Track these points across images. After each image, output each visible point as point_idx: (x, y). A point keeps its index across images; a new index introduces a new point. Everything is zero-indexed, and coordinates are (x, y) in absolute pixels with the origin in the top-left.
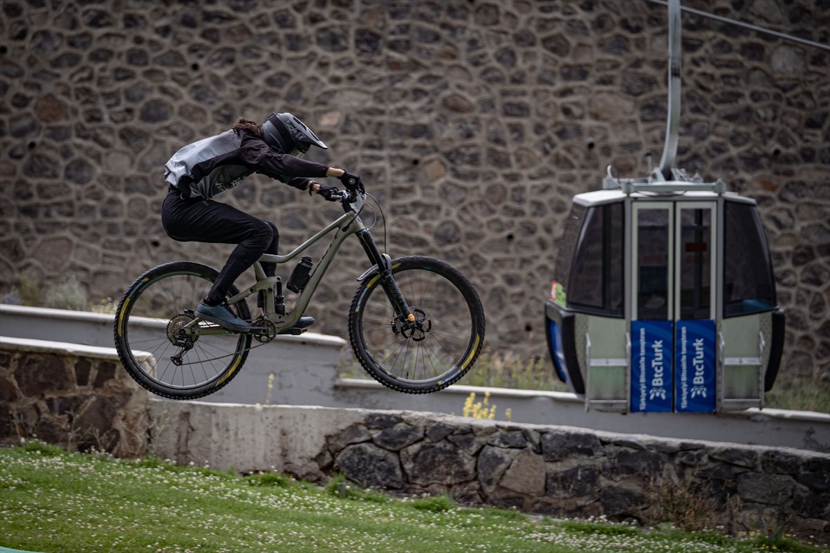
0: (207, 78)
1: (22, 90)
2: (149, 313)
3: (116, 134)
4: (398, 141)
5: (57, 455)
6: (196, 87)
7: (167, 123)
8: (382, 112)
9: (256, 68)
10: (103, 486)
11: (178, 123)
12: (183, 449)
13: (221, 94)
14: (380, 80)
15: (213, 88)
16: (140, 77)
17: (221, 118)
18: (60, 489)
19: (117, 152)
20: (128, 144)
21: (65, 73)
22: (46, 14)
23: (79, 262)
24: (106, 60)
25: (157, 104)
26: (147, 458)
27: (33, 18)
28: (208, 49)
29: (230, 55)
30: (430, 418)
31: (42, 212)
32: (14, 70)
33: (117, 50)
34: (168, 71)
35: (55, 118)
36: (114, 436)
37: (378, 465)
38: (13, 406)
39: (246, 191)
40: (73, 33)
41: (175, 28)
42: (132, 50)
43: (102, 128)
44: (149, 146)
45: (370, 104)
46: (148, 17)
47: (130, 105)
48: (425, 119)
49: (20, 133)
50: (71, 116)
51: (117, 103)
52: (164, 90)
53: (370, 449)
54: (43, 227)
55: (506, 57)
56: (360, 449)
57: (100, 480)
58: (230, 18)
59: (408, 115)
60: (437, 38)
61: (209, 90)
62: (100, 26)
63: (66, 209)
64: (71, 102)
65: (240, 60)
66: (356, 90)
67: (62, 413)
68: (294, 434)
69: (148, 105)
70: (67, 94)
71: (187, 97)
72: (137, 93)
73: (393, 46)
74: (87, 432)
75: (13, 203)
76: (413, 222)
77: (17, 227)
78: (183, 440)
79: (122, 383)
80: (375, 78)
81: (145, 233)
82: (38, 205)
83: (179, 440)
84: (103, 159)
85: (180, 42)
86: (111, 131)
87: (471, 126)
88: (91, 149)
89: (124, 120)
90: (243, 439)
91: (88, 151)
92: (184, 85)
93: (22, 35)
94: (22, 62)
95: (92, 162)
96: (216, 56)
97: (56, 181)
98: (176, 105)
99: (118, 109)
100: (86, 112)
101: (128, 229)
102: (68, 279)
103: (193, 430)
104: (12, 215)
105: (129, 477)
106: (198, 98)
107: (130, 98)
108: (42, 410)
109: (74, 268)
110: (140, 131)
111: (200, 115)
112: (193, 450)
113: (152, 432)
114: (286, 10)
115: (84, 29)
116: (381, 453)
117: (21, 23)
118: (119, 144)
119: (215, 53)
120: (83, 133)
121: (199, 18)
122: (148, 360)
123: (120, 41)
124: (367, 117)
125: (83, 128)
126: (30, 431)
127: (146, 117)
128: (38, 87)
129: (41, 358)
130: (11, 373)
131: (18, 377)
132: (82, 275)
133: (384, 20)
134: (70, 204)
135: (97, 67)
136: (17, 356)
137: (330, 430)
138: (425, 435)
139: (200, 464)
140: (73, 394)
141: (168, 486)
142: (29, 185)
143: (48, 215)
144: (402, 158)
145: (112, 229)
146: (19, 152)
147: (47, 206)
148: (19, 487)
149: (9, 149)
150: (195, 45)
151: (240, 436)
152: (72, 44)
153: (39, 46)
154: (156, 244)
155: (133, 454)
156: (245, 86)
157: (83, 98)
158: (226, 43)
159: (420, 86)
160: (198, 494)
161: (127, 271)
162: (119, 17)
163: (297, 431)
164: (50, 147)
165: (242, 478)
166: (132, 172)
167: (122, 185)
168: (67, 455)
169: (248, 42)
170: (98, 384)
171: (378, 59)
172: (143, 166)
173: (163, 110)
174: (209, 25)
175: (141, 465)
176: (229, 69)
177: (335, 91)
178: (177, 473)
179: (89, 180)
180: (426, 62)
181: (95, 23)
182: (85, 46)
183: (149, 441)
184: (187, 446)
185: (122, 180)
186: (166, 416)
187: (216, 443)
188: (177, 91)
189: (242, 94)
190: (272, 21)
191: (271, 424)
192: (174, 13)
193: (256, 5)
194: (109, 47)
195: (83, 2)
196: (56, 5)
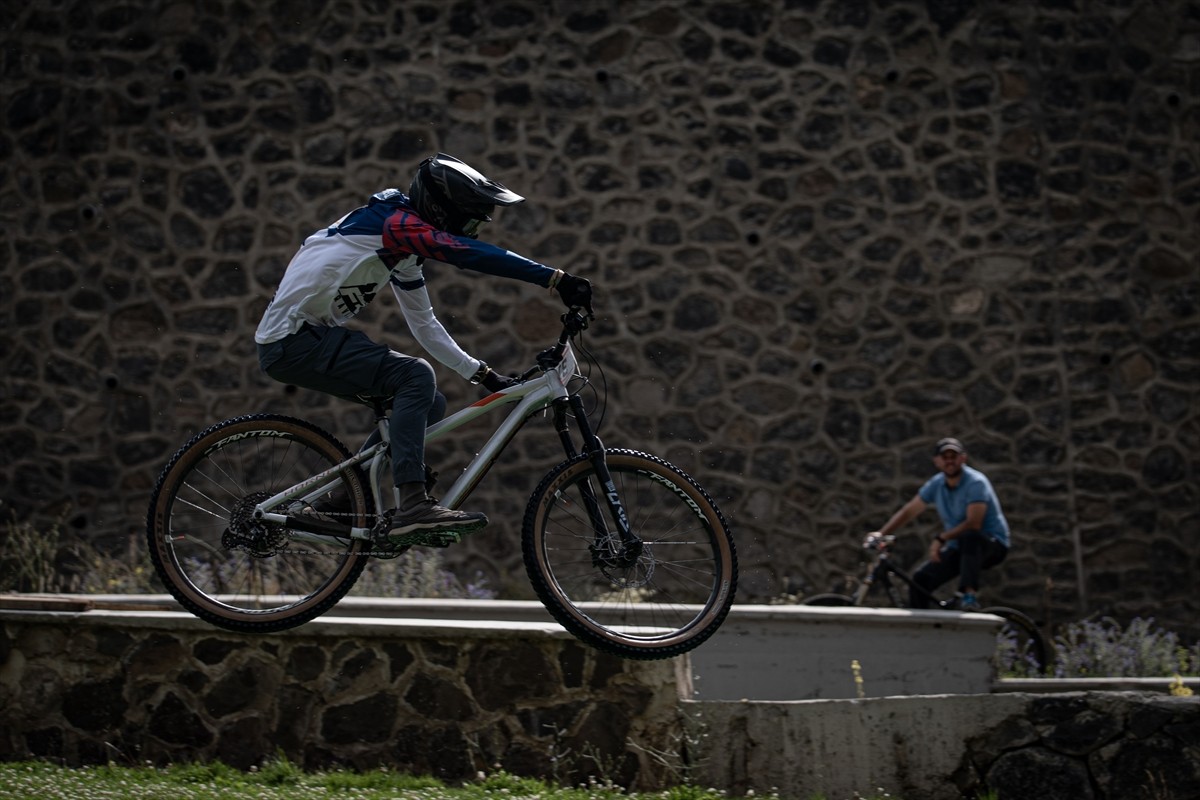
0: (772, 255)
1: (492, 296)
3: (640, 351)
4: (1076, 329)
5: (534, 792)
6: (758, 270)
7: (716, 329)
8: (1047, 287)
9: (847, 235)
11: (734, 328)
12: (740, 780)
13: (795, 277)
14: (1041, 237)
15: (782, 269)
16: (670, 263)
17: (798, 314)
19: (644, 378)
20: (659, 366)
22: (520, 176)
24: (616, 239)
25: (699, 301)
26: (680, 789)
28: (770, 210)
29: (804, 217)
30: (1132, 700)
33: (631, 223)
34: (711, 249)
35: (544, 334)
37: (1055, 780)
38: (468, 727)
39: (846, 424)
40: (563, 202)
41: (718, 182)
42: (656, 220)
43: (616, 344)
44: (690, 368)
45: (1028, 275)
46: (676, 170)
47: (658, 306)
48: (1115, 292)
51: (638, 305)
52: (708, 279)
53: (1039, 757)
56: (1023, 756)
58: (801, 161)
59: (1089, 287)
60: (1124, 165)
61: (776, 273)
62: (602, 189)
65: (822, 224)
66: (1003, 255)
67: (542, 734)
68: (915, 740)
69: (685, 303)
71: (744, 288)
72: (667, 287)
73: (1056, 183)
74: (581, 754)
76: (1108, 452)
77: (499, 505)
78: (738, 762)
79: (635, 680)
80: (1034, 233)
82: (529, 469)
84: (623, 391)
85: (727, 203)
86: (630, 348)
87: (1188, 297)
88: (605, 377)
89: (650, 329)
90: (835, 754)
91: (598, 380)
92: (738, 269)
95: (605, 397)
96: (783, 221)
98: (728, 301)
99: (639, 313)
103: (753, 744)
104: (490, 488)
106: (761, 287)
107: (656, 294)
108: (513, 730)
110: (675, 344)
111: (765, 313)
112: (755, 777)
113: (689, 753)
114: (888, 141)
115: (580, 194)
116: (1057, 761)
118: (645, 367)
119: (782, 216)
120: (590, 354)
121: (753, 164)
123: (635, 208)
124: (1025, 296)
125: (590, 347)
127: (684, 322)
128: (515, 288)
129: (506, 648)
130: (461, 675)
131: (471, 681)
133: (1039, 144)
135: (603, 252)
136: (468, 646)
137: (972, 730)
138: (1126, 727)
140: (559, 702)
144: (1085, 354)
150: (750, 205)
151: (829, 750)
152: (562, 220)
153: (514, 227)
155: (657, 785)
156: (832, 263)
158: (797, 199)
159: (1103, 241)
162: (631, 173)
163: (920, 734)
166: (667, 408)
167: (654, 431)
168: (552, 792)
169: (832, 194)
170: (598, 683)
171: (1034, 205)
172: (684, 398)
173: (709, 309)
174: (771, 174)
176: (806, 238)
177: (972, 260)
179: (603, 425)
180: (1111, 204)
181: (595, 184)
182: (582, 220)
184: (744, 771)
185: (654, 421)
187: (791, 763)
188: (727, 277)
189: (829, 276)
190: (866, 159)
191: (878, 726)
192: (715, 160)
193: (839, 137)
194: (620, 220)
195: (573, 154)
196: (533, 162)
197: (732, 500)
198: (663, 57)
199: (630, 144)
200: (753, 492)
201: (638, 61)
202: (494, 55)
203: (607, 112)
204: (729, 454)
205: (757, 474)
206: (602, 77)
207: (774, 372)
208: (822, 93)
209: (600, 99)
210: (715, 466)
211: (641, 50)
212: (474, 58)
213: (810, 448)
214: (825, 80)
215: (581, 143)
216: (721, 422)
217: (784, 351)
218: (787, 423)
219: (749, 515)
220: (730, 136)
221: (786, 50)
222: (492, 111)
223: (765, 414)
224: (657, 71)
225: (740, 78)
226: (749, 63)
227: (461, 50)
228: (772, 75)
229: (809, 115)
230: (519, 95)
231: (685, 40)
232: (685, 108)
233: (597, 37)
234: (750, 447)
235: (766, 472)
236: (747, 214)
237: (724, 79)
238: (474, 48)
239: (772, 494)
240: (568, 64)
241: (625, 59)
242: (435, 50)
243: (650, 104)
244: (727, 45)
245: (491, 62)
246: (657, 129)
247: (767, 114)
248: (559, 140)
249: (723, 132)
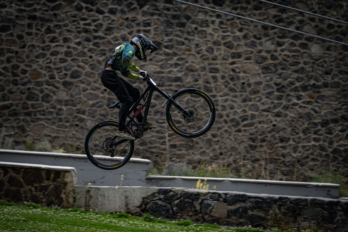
0: (95, 61)
1: (25, 68)
2: (75, 152)
3: (61, 83)
4: (169, 83)
5: (39, 208)
6: (91, 65)
7: (80, 79)
8: (163, 73)
10: (56, 220)
11: (85, 79)
12: (88, 205)
13: (101, 67)
14: (162, 60)
15: (98, 65)
16: (70, 62)
18: (40, 221)
19: (62, 90)
20: (66, 87)
21: (41, 61)
22: (33, 38)
23: (48, 133)
24: (56, 55)
25: (76, 71)
26: (74, 208)
27: (28, 40)
28: (95, 50)
29: (104, 52)
30: (182, 190)
31: (33, 114)
32: (21, 60)
33: (60, 51)
34: (80, 59)
35: (37, 78)
36: (61, 200)
37: (163, 208)
38: (22, 189)
41: (83, 42)
42: (66, 51)
43: (55, 81)
44: (73, 88)
45: (158, 70)
46: (72, 39)
47: (66, 72)
48: (179, 75)
49: (24, 84)
50: (44, 77)
51: (61, 72)
52: (79, 66)
53: (160, 202)
54: (33, 120)
55: (210, 50)
56: (156, 202)
57: (56, 217)
58: (104, 38)
59: (173, 73)
60: (183, 44)
61: (96, 66)
62: (54, 42)
63: (42, 113)
64: (43, 72)
65: (108, 54)
66: (153, 64)
67: (40, 192)
68: (130, 198)
69: (73, 72)
70: (41, 68)
71: (88, 69)
72: (68, 68)
73: (166, 47)
74: (50, 199)
75: (22, 111)
76: (176, 114)
77: (24, 120)
78: (87, 201)
79: (63, 180)
80: (160, 59)
81: (73, 121)
82: (32, 112)
83: (86, 201)
84: (56, 93)
85: (85, 48)
86: (59, 82)
87: (197, 77)
88: (51, 89)
89: (64, 78)
90: (111, 200)
91: (50, 90)
92: (86, 64)
93: (24, 47)
94: (24, 57)
95: (52, 94)
96: (98, 53)
97: (38, 102)
99: (61, 74)
100: (49, 75)
101: (66, 120)
102: (44, 140)
103: (91, 197)
104: (21, 116)
105: (67, 216)
106: (92, 69)
107: (66, 70)
108: (33, 191)
109: (46, 135)
110: (70, 82)
111: (93, 75)
112: (92, 205)
113: (76, 198)
114: (125, 34)
115: (48, 43)
116: (164, 204)
117: (23, 42)
118: (62, 87)
119: (98, 51)
120: (48, 83)
121: (92, 38)
122: (73, 170)
123: (61, 48)
124: (157, 75)
125: (48, 82)
126: (28, 199)
127: (72, 76)
128: (30, 66)
129: (32, 171)
130: (21, 177)
131: (23, 178)
132: (49, 138)
133: (163, 37)
134: (44, 111)
135: (53, 58)
136: (23, 170)
137: (144, 195)
138: (181, 197)
139: (94, 210)
140: (45, 184)
141: (82, 219)
142: (28, 104)
143: (35, 115)
144: (171, 90)
145: (60, 120)
146: (24, 91)
147: (35, 112)
148: (24, 221)
149: (20, 90)
150: (91, 48)
151: (110, 199)
152: (43, 49)
153: (31, 51)
154: (77, 125)
155: (68, 207)
157: (48, 70)
158: (102, 47)
159: (177, 62)
160: (93, 222)
161: (66, 136)
162: (61, 38)
163: (131, 196)
164: (36, 89)
165: (110, 215)
166: (67, 98)
167: (64, 103)
168: (42, 208)
169: (111, 47)
170: (54, 180)
171: (161, 52)
172: (71, 96)
173: (79, 74)
174: (96, 41)
175: (71, 211)
176: (104, 57)
177: (145, 65)
178: (85, 213)
179: (51, 101)
180: (179, 53)
181: (52, 41)
182: (48, 50)
183: (74, 201)
184: (89, 203)
185: (64, 101)
186: (81, 192)
187: (100, 201)
188: (84, 66)
190: (120, 39)
191: (122, 194)
192: (82, 37)
193: (113, 33)
194: (58, 50)
195: (47, 33)
196: (37, 34)
197: (82, 121)
198: (70, 10)
199: (61, 31)
200: (88, 120)
201: (64, 11)
202: (28, 7)
203: (56, 23)
204: (82, 110)
205: (88, 116)
206: (55, 15)
207: (94, 90)
208: (109, 21)
209: (54, 20)
210: (78, 113)
211: (65, 8)
212: (23, 8)
213: (102, 110)
214: (111, 18)
215: (49, 30)
216: (80, 102)
217: (97, 85)
218: (97, 103)
219: (86, 126)
220: (86, 31)
221: (101, 10)
222: (27, 22)
223: (92, 100)
224: (69, 14)
225: (89, 16)
226: (92, 13)
227: (20, 6)
228: (97, 16)
229: (106, 27)
230: (34, 18)
231: (76, 6)
232: (75, 23)
233: (54, 4)
234: (87, 109)
235: (91, 115)
236: (90, 50)
237: (85, 16)
238: (23, 5)
239: (92, 121)
240: (46, 11)
241: (61, 10)
242: (13, 5)
243: (67, 22)
244: (87, 8)
245: (27, 9)
246: (68, 28)
247: (96, 26)
248: (43, 29)
249: (84, 30)
